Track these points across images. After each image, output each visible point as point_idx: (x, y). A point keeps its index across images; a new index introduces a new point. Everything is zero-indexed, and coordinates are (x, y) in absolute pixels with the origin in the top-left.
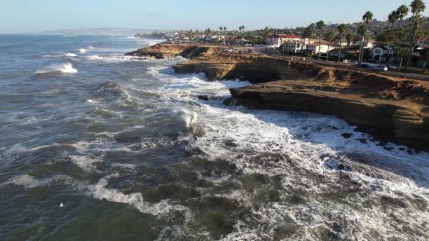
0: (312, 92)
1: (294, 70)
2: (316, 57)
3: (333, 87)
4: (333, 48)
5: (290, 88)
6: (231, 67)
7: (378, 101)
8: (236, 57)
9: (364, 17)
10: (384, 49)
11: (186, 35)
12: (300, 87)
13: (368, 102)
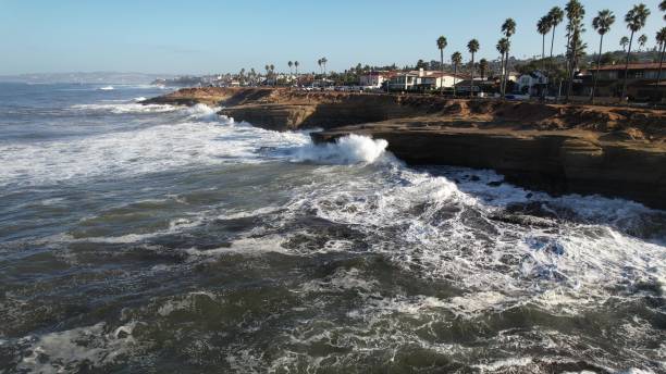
0: (438, 129)
1: (406, 107)
2: (437, 92)
3: (470, 121)
4: (460, 80)
5: (404, 127)
6: (309, 111)
7: (535, 133)
8: (316, 96)
9: (504, 27)
10: (535, 77)
11: (235, 79)
12: (419, 124)
13: (524, 135)
